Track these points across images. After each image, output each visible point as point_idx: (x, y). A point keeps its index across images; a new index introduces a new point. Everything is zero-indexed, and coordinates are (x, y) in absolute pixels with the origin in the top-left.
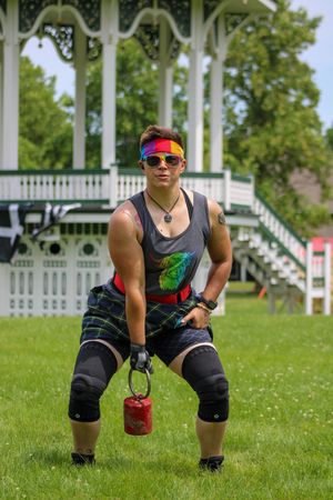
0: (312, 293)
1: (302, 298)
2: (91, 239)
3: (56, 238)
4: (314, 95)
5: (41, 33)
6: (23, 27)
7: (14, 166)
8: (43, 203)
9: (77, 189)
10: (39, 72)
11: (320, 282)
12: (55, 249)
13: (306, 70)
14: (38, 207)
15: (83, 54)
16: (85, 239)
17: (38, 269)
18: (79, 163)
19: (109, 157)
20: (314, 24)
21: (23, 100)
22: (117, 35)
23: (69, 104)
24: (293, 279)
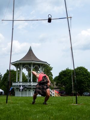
0: (53, 95)
1: (52, 96)
2: (30, 89)
3: (26, 89)
4: (52, 75)
5: (24, 68)
6: (23, 67)
7: (22, 81)
8: (25, 85)
9: (28, 84)
10: (24, 73)
11: (53, 94)
12: (26, 90)
13: (51, 73)
14: (24, 86)
15: (29, 70)
16: (29, 89)
17: (24, 93)
18: (28, 81)
19: (32, 81)
20: (52, 68)
21: (23, 75)
22: (33, 68)
23: (27, 76)
24: (51, 94)
